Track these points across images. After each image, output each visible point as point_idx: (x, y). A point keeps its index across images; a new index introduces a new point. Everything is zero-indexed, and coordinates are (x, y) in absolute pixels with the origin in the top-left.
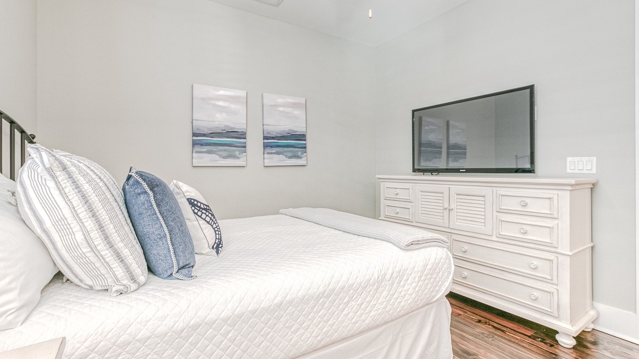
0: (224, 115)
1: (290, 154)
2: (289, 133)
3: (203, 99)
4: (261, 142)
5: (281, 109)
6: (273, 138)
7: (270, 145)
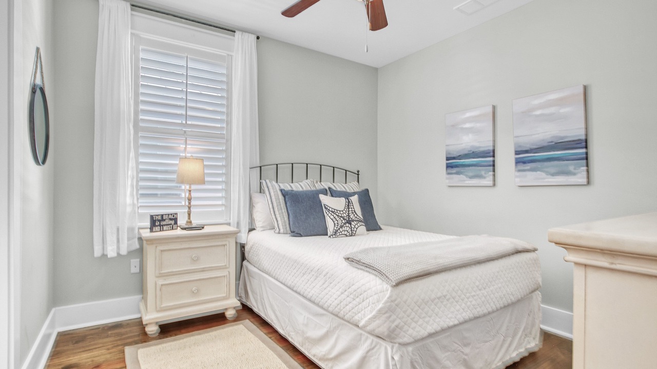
0: (471, 136)
1: (553, 170)
2: (552, 142)
3: (453, 126)
4: (512, 157)
5: (538, 112)
6: (527, 152)
7: (522, 160)
